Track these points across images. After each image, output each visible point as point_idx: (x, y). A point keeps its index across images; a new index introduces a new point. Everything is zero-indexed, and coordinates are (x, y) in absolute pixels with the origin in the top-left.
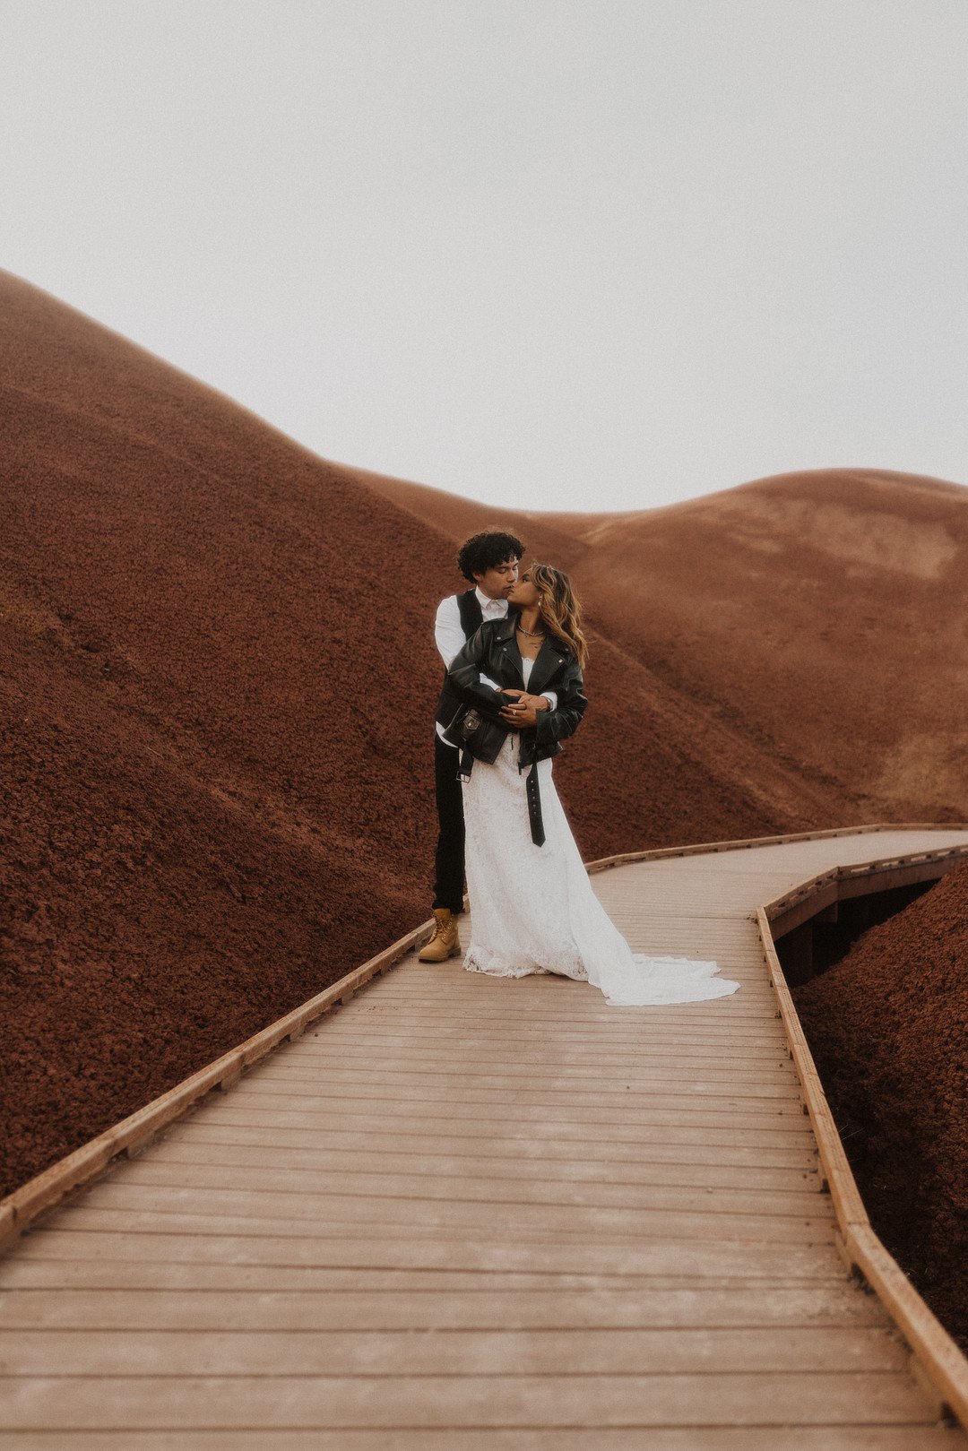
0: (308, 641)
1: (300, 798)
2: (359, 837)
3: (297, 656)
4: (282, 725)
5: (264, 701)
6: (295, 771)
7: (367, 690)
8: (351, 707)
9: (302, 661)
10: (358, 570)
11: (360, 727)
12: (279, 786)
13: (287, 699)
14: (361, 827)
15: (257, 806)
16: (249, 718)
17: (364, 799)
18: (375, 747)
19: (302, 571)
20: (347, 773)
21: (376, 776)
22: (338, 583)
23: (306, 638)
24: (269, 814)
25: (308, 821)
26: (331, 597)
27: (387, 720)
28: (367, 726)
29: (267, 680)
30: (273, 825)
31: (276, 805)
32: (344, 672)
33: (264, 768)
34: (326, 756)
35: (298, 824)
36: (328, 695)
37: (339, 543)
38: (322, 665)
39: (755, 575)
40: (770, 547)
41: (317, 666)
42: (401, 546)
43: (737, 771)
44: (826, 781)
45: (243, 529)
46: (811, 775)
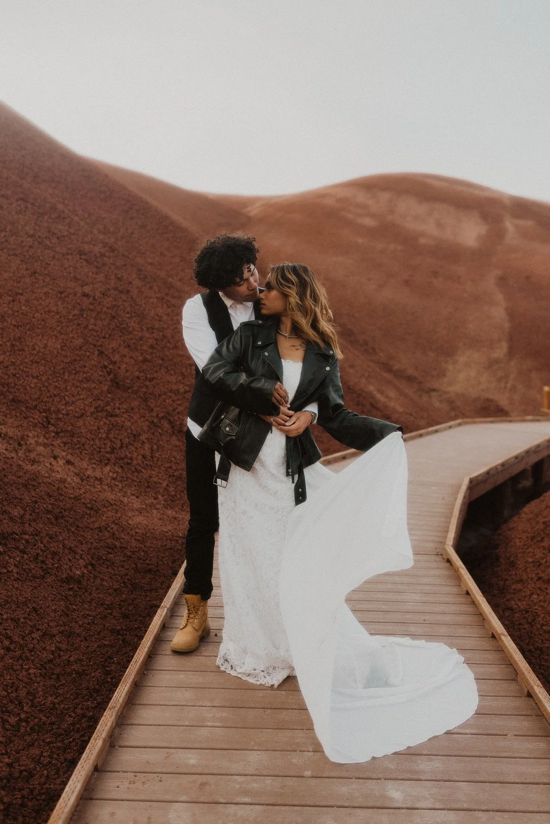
0: (63, 295)
1: (57, 433)
2: (106, 464)
3: (54, 309)
4: (42, 368)
5: (26, 349)
6: (53, 409)
7: (110, 335)
8: (98, 350)
9: (57, 313)
10: (101, 237)
11: (105, 367)
12: (39, 422)
13: (46, 346)
14: (108, 456)
15: (20, 444)
16: (13, 363)
17: (109, 430)
18: (117, 383)
19: (58, 238)
20: (96, 408)
21: (119, 409)
22: (87, 247)
23: (61, 293)
24: (30, 451)
25: (64, 454)
26: (81, 259)
27: (127, 360)
28: (111, 366)
29: (29, 330)
30: (34, 462)
31: (36, 442)
32: (92, 321)
33: (27, 407)
34: (78, 394)
35: (55, 458)
36: (79, 342)
37: (86, 215)
38: (74, 315)
39: (360, 240)
40: (368, 222)
41: (70, 317)
42: (132, 218)
43: (363, 380)
44: (410, 379)
45: (11, 204)
46: (400, 375)
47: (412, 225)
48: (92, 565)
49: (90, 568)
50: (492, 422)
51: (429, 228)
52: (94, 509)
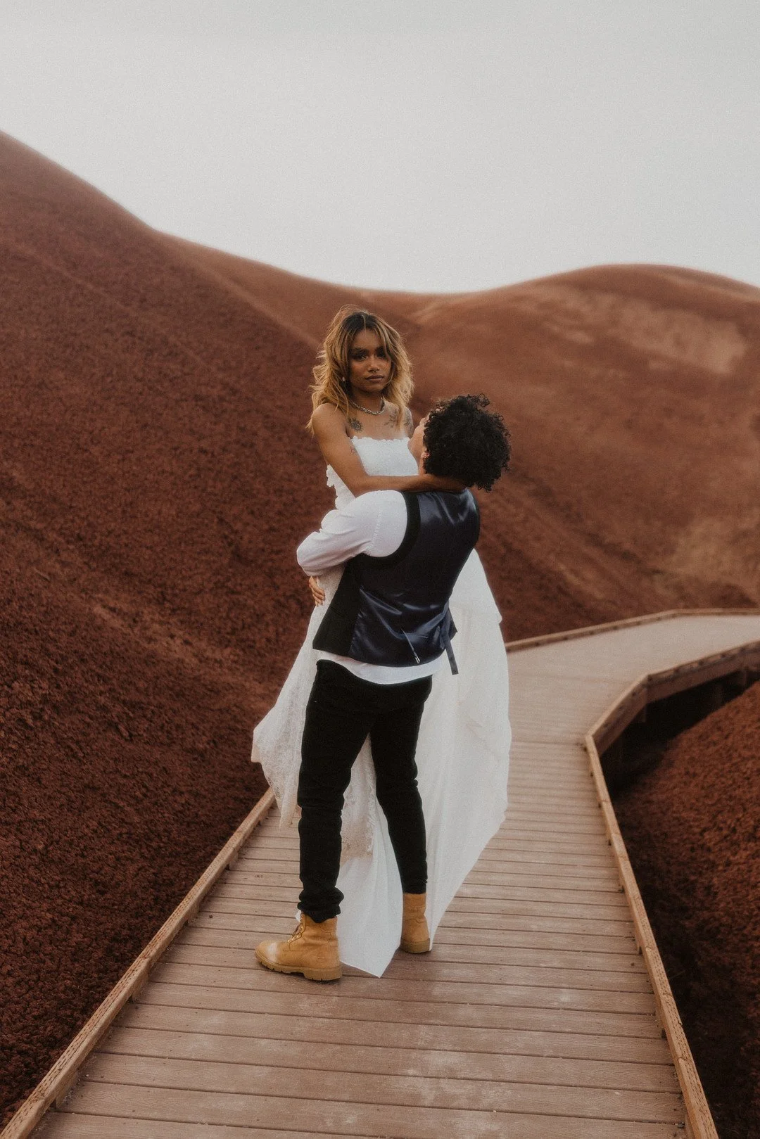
0: (178, 452)
1: (173, 610)
2: (226, 646)
3: (168, 469)
4: (156, 538)
5: (139, 515)
6: (169, 583)
7: (231, 499)
8: (218, 517)
9: (172, 474)
10: (220, 376)
11: (226, 537)
12: (154, 598)
13: (160, 513)
14: (229, 637)
15: (135, 621)
16: (125, 532)
17: (230, 609)
18: (238, 556)
19: (171, 381)
20: (215, 583)
21: (241, 585)
22: (204, 390)
23: (176, 449)
24: (146, 628)
25: (181, 633)
26: (196, 405)
27: (250, 529)
28: (232, 536)
29: (141, 494)
30: (150, 640)
31: (152, 619)
32: (210, 482)
33: (141, 582)
34: (196, 568)
35: (172, 637)
36: (196, 507)
37: (202, 347)
38: (191, 476)
39: (568, 363)
40: (581, 338)
41: (186, 478)
42: (258, 348)
43: (552, 557)
44: (626, 556)
45: (117, 340)
46: (613, 550)
47: (641, 343)
48: (214, 742)
49: (212, 744)
50: (719, 614)
51: (665, 347)
52: (214, 691)
